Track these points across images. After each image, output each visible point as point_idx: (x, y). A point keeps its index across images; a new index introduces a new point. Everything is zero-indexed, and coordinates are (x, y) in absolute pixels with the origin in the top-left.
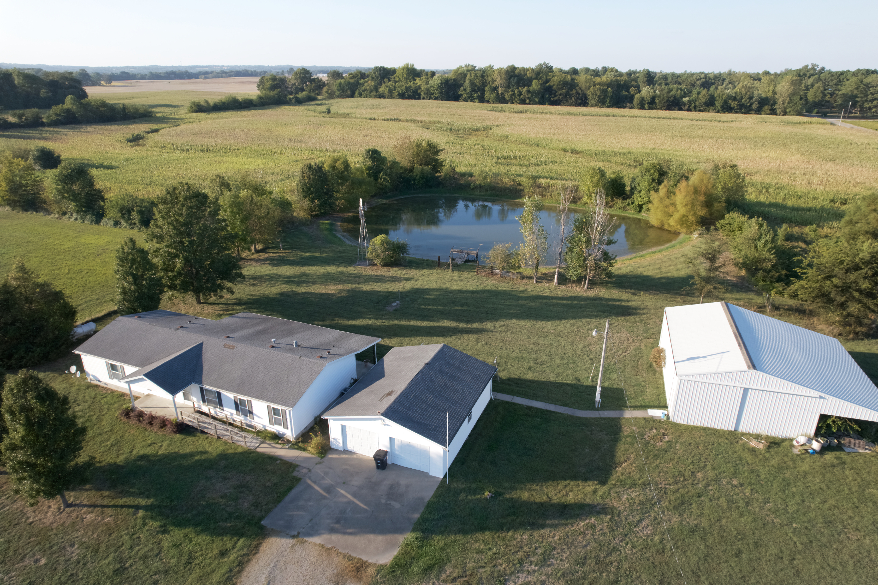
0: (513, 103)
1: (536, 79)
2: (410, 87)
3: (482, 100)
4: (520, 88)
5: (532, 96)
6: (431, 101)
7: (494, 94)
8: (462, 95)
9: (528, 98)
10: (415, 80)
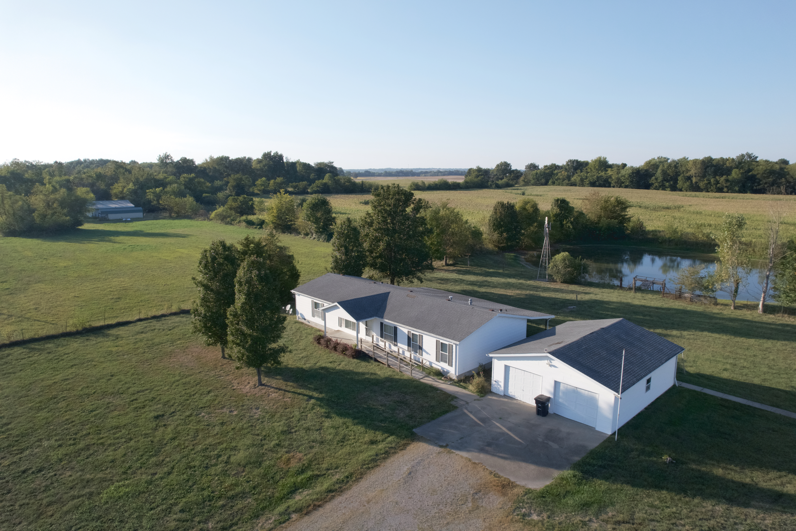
0: (708, 192)
1: (737, 168)
2: (601, 176)
3: (674, 188)
4: (717, 177)
5: (731, 184)
6: (621, 189)
7: (688, 183)
8: (653, 184)
9: (726, 187)
10: (607, 171)
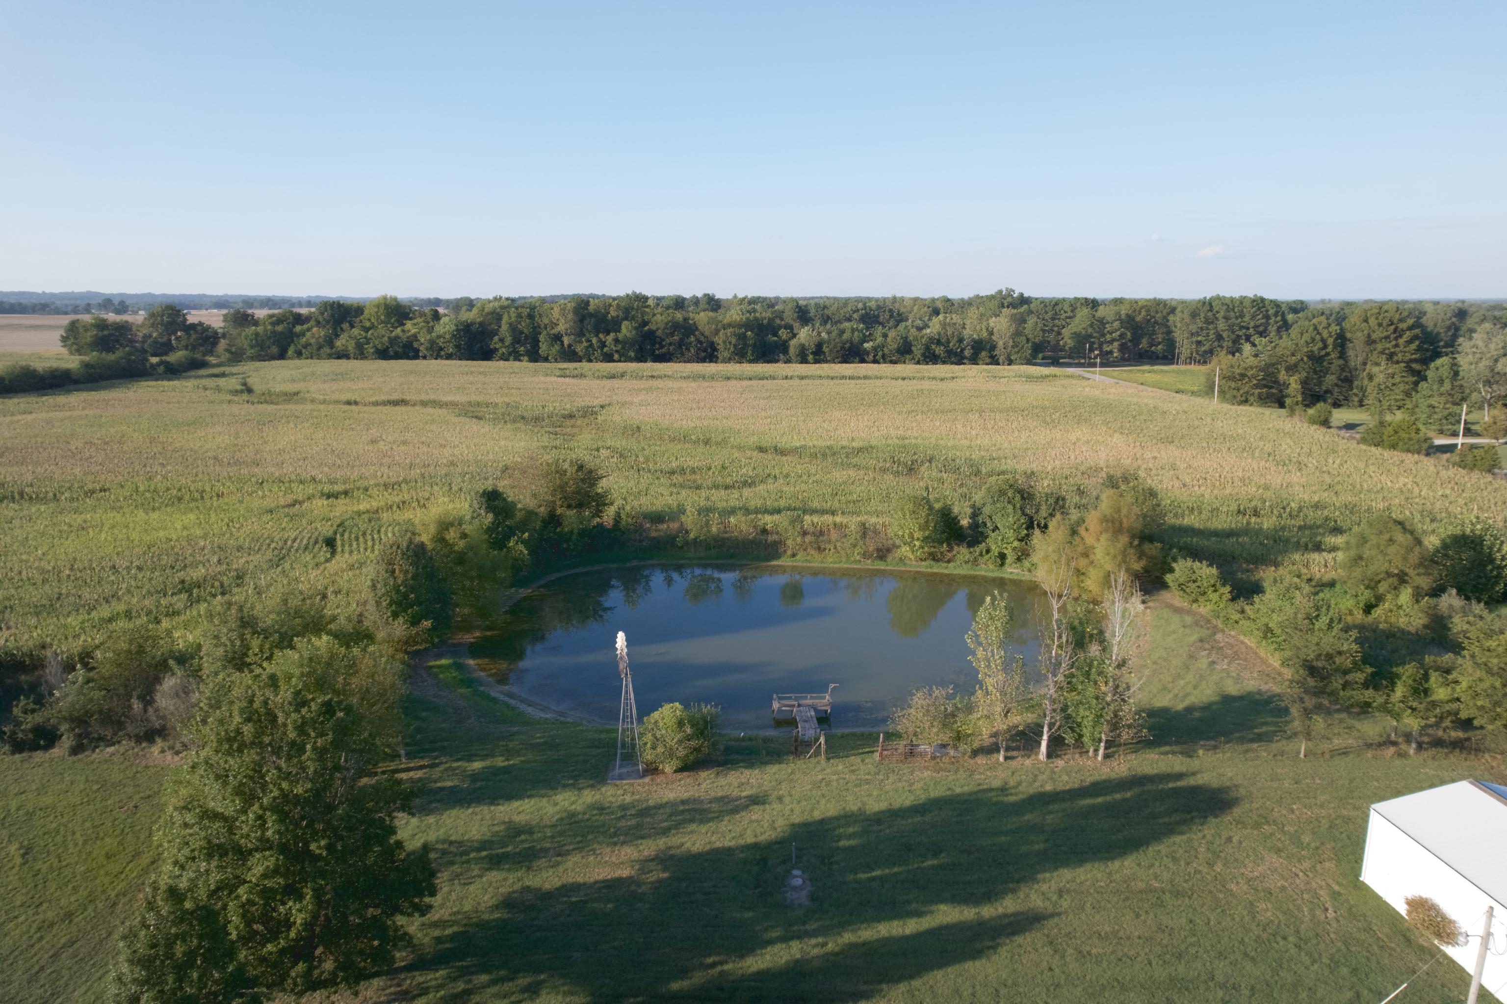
0: (590, 361)
1: (626, 319)
3: (535, 356)
4: (601, 336)
5: (623, 348)
6: (439, 361)
7: (557, 347)
8: (496, 350)
9: (617, 351)
10: (405, 325)
